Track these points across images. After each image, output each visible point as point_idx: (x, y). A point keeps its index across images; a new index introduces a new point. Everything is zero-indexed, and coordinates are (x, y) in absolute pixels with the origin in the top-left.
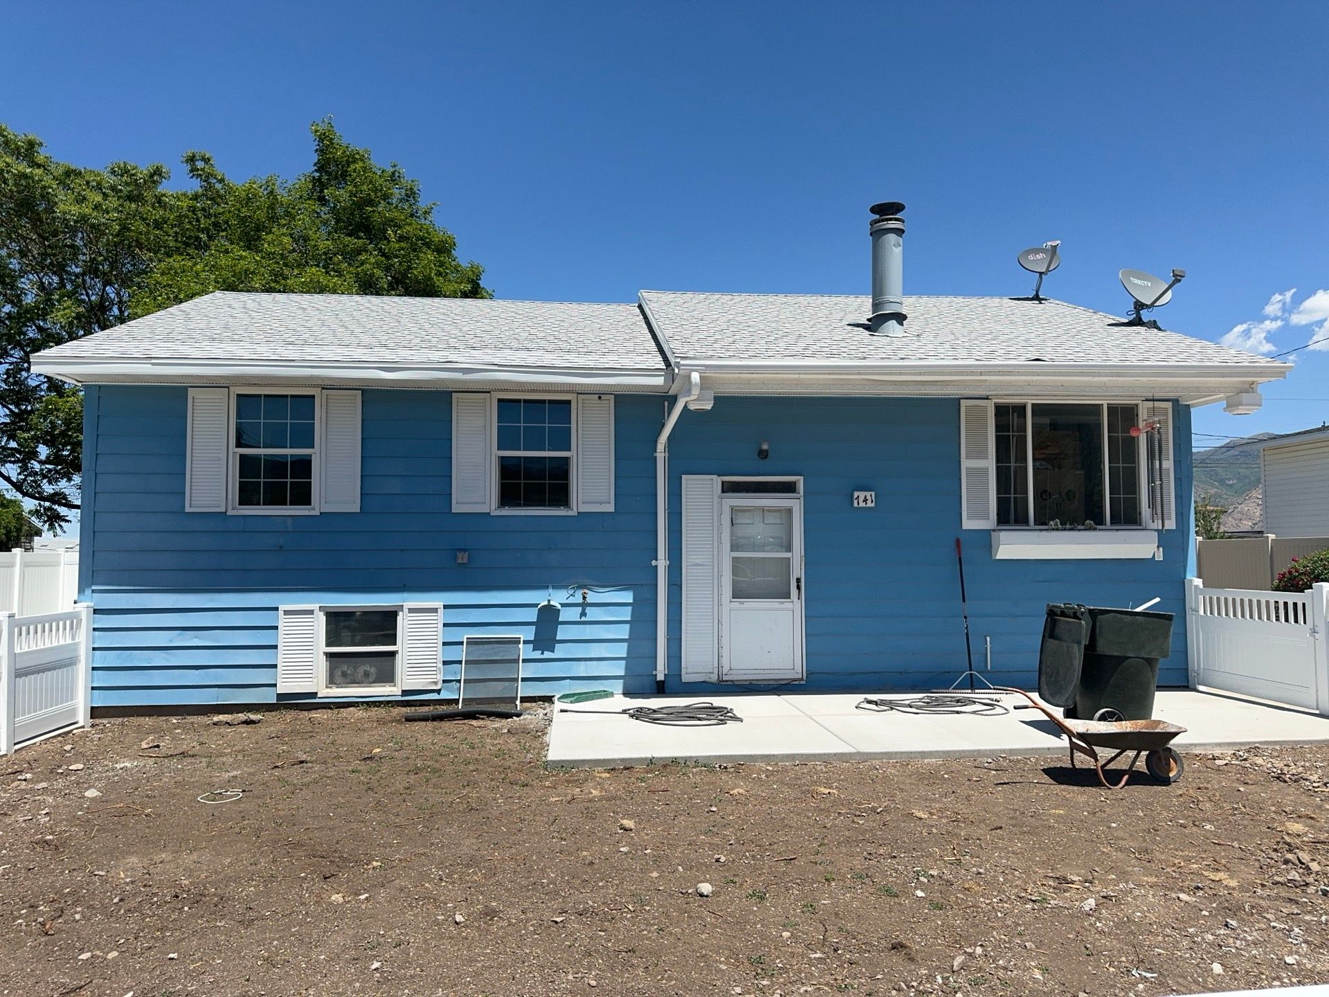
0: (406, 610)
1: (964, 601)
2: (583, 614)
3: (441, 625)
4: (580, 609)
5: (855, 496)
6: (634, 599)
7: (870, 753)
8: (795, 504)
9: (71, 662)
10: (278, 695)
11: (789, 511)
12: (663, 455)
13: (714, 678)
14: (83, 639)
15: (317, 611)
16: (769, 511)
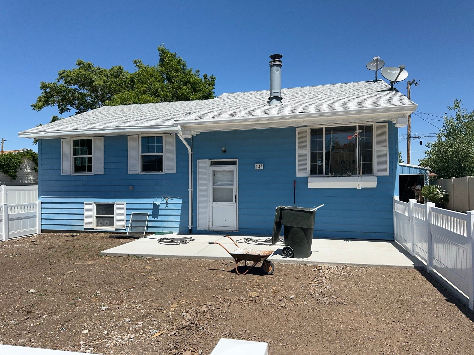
0: (116, 204)
1: (294, 204)
2: (167, 206)
3: (125, 209)
4: (166, 205)
5: (256, 166)
6: (182, 202)
7: (197, 257)
8: (235, 169)
9: (34, 217)
10: (85, 228)
11: (232, 171)
12: (191, 153)
13: (207, 229)
14: (37, 211)
15: (93, 204)
16: (228, 171)
